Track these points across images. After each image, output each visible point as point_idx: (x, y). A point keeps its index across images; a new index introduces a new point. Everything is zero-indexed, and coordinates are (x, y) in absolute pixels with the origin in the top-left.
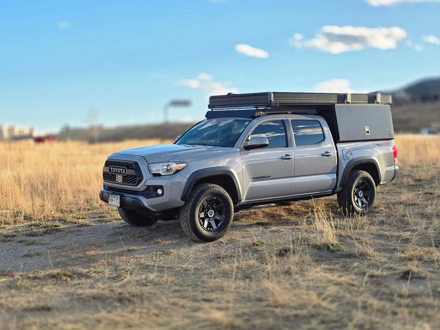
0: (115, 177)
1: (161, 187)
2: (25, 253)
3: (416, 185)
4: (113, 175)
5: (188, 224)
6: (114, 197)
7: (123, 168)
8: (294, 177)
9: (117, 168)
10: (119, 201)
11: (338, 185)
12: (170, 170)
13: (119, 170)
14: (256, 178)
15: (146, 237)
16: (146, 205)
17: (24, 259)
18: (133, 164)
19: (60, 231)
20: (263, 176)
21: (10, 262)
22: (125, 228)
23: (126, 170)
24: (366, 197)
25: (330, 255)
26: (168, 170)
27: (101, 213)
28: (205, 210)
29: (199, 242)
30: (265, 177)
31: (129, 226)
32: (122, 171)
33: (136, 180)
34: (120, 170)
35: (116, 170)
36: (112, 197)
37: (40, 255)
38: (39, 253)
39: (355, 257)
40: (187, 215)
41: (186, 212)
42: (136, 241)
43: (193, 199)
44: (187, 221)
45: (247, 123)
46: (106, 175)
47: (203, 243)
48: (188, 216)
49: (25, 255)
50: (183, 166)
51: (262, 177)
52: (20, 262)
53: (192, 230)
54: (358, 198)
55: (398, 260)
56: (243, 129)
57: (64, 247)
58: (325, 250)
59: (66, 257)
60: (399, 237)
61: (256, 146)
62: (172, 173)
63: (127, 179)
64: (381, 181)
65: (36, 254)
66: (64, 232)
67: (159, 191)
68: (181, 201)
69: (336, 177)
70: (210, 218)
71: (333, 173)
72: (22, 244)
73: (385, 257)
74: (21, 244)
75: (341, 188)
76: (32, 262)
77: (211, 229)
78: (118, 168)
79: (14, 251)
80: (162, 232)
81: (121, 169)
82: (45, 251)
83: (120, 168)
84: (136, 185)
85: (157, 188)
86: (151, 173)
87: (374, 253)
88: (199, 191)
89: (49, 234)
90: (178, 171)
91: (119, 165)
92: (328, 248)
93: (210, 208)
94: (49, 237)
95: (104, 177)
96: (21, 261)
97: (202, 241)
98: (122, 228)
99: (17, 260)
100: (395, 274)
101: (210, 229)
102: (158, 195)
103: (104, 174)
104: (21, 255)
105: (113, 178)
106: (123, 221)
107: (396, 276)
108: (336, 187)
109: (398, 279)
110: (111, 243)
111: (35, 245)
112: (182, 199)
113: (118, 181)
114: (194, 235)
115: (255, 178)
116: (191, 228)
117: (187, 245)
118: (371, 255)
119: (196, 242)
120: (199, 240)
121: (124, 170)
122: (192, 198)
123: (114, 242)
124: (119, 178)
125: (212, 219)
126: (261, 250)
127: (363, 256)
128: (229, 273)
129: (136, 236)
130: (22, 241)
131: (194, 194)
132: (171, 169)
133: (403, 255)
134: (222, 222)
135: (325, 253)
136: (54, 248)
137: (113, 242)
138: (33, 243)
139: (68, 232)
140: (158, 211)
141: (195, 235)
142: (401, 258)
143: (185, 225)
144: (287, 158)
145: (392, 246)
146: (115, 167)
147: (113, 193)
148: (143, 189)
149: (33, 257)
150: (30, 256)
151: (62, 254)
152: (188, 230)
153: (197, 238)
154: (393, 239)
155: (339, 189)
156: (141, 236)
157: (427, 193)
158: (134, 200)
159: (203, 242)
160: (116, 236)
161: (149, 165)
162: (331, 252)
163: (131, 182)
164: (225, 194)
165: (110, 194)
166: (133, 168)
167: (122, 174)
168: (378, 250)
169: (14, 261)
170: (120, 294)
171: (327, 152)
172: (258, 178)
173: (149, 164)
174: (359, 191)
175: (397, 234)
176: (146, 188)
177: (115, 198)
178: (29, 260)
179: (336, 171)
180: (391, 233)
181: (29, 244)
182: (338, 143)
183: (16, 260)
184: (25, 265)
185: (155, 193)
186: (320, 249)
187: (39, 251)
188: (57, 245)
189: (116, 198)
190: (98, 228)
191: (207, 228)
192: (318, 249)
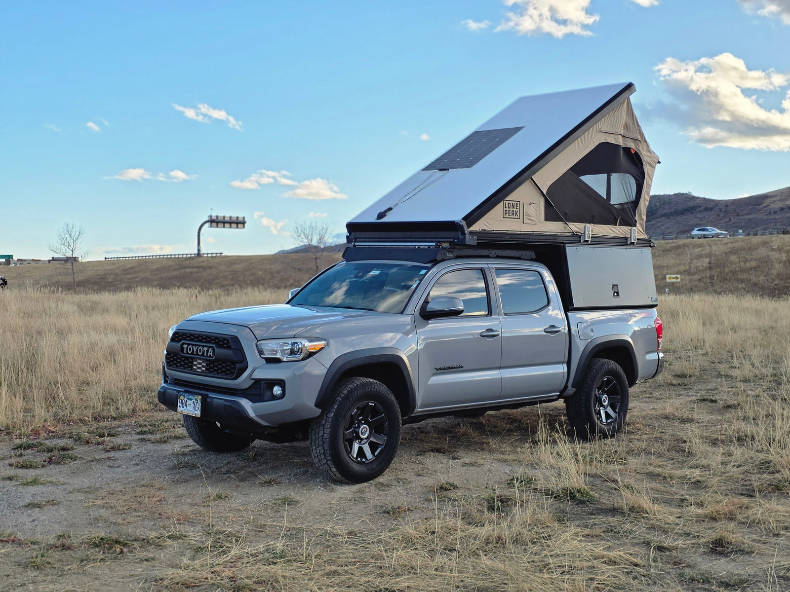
0: (192, 363)
1: (281, 383)
2: (27, 501)
3: (679, 385)
4: (187, 358)
5: (324, 451)
6: (189, 399)
7: (209, 347)
8: (500, 368)
9: (196, 345)
10: (199, 405)
11: (570, 384)
12: (298, 352)
13: (200, 349)
14: (440, 369)
15: (243, 472)
16: (252, 414)
17: (29, 512)
18: (229, 340)
19: (76, 460)
20: (451, 365)
21: (5, 517)
22: (195, 454)
23: (216, 350)
24: (613, 407)
25: (578, 509)
26: (292, 352)
27: (140, 426)
28: (354, 426)
29: (341, 483)
30: (454, 368)
31: (201, 451)
32: (207, 351)
33: (235, 369)
34: (204, 351)
35: (195, 350)
36: (185, 399)
37: (57, 504)
38: (53, 501)
39: (622, 513)
40: (324, 433)
41: (321, 428)
42: (225, 480)
43: (336, 406)
44: (324, 445)
45: (423, 272)
46: (172, 357)
47: (348, 484)
48: (325, 435)
49: (29, 505)
50: (322, 345)
51: (449, 368)
52: (24, 518)
53: (331, 462)
54: (601, 408)
55: (695, 519)
56: (418, 281)
57: (97, 489)
58: (568, 501)
59: (107, 508)
60: (684, 477)
61: (442, 312)
62: (301, 357)
63: (216, 366)
64: (637, 377)
65: (48, 502)
66: (84, 461)
67: (277, 390)
68: (315, 408)
69: (566, 370)
70: (362, 439)
71: (563, 363)
72: (14, 483)
73: (671, 514)
74: (11, 483)
75: (575, 389)
76: (44, 517)
77: (364, 460)
78: (200, 346)
79: (5, 496)
80: (267, 463)
81: (206, 349)
82: (64, 497)
83: (203, 346)
84: (233, 377)
85: (272, 383)
86: (262, 358)
87: (653, 507)
88: (345, 392)
89: (57, 463)
90: (311, 354)
91: (201, 341)
92: (573, 497)
93: (363, 422)
94: (58, 470)
95: (168, 361)
96: (24, 515)
97: (347, 481)
98: (190, 455)
99: (16, 514)
100: (698, 545)
101: (361, 460)
102: (274, 398)
103: (168, 356)
104: (21, 504)
105: (187, 364)
106: (191, 442)
107: (702, 550)
108: (566, 387)
109: (705, 553)
110: (180, 483)
111: (41, 485)
112: (317, 405)
113: (198, 370)
114: (334, 470)
115: (437, 370)
116: (330, 458)
117: (322, 489)
118: (648, 511)
119: (336, 482)
120: (343, 478)
121: (210, 349)
122: (333, 403)
123: (185, 482)
124: (199, 365)
125: (365, 441)
126: (457, 498)
127: (636, 511)
128: (415, 540)
129: (223, 470)
130: (13, 477)
131: (338, 396)
132: (300, 350)
133: (700, 511)
134: (383, 447)
135: (569, 506)
136: (79, 491)
137: (182, 482)
138: (35, 480)
139: (92, 461)
140: (272, 426)
141: (337, 470)
142: (698, 516)
143: (318, 452)
144: (489, 334)
145: (676, 494)
146: (193, 345)
147: (186, 392)
148: (246, 386)
149: (45, 508)
150: (39, 506)
151: (98, 502)
152: (324, 461)
153: (339, 476)
154: (674, 482)
155: (571, 390)
156: (232, 471)
157: (704, 400)
158: (229, 405)
159: (349, 482)
160: (184, 469)
161: (259, 343)
162: (577, 504)
163: (223, 372)
164: (389, 397)
165: (181, 393)
166: (229, 347)
167: (207, 356)
168: (655, 500)
169: (10, 516)
170: (232, 579)
171: (553, 326)
172: (443, 369)
173: (258, 341)
174: (603, 395)
175: (679, 473)
176: (253, 384)
177: (191, 400)
178: (38, 514)
179: (566, 359)
180: (669, 470)
181: (27, 484)
182: (571, 310)
183: (14, 513)
184: (33, 523)
185: (269, 393)
186: (558, 498)
187: (52, 498)
188: (82, 485)
189: (193, 401)
190: (146, 455)
191: (357, 458)
192: (555, 497)
